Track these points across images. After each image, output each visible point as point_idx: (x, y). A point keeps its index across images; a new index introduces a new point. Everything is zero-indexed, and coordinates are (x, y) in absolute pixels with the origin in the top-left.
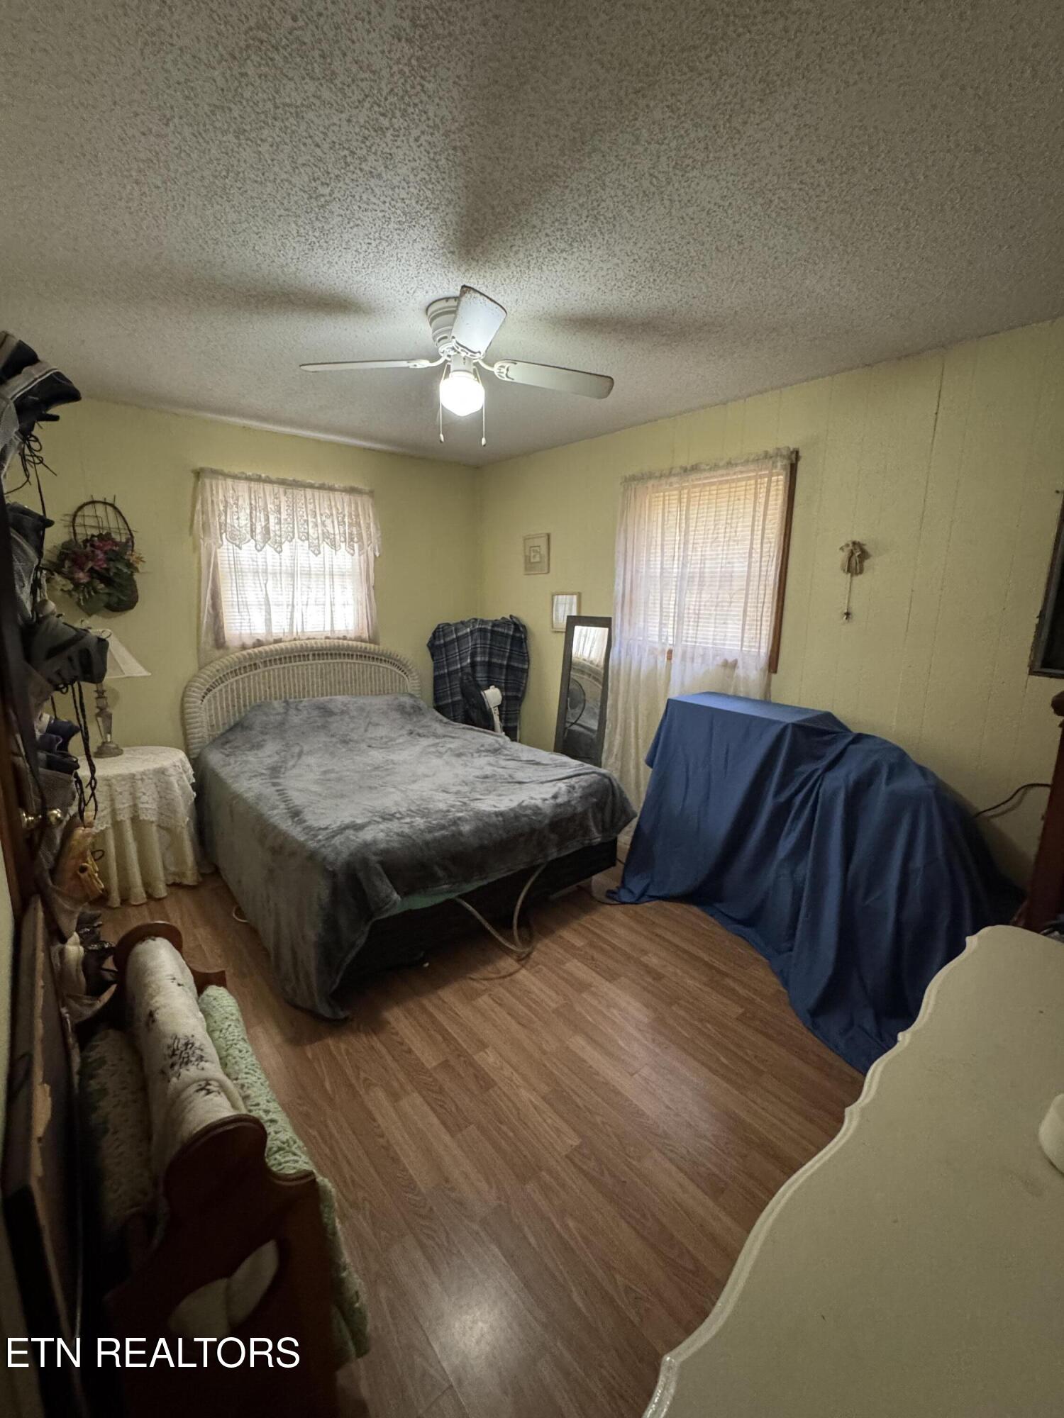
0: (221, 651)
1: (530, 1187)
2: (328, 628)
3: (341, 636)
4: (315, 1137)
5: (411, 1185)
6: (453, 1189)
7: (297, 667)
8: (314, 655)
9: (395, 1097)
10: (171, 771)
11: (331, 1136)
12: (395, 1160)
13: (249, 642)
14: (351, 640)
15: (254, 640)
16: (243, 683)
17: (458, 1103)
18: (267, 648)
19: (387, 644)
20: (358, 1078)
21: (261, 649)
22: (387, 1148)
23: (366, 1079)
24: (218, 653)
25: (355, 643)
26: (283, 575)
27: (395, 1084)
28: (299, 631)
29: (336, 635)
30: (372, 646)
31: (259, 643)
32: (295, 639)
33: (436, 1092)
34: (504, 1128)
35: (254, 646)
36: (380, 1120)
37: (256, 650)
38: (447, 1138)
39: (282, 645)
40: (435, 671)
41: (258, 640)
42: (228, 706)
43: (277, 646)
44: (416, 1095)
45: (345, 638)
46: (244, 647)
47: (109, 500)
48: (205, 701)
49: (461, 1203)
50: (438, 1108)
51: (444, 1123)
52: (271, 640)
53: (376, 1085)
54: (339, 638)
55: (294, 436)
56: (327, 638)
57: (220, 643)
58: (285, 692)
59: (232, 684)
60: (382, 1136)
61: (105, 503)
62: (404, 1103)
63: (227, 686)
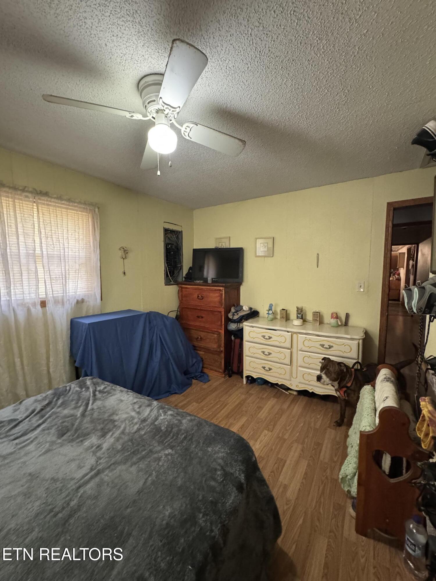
1: (286, 437)
4: (322, 509)
5: (309, 465)
6: (301, 454)
9: (286, 487)
11: (317, 502)
12: (306, 474)
17: (273, 465)
20: (289, 508)
22: (304, 478)
23: (287, 504)
27: (281, 490)
33: (274, 473)
34: (274, 448)
36: (298, 488)
38: (288, 462)
44: (280, 480)
49: (302, 450)
50: (280, 469)
51: (284, 465)
53: (286, 498)
60: (302, 483)
62: (286, 482)
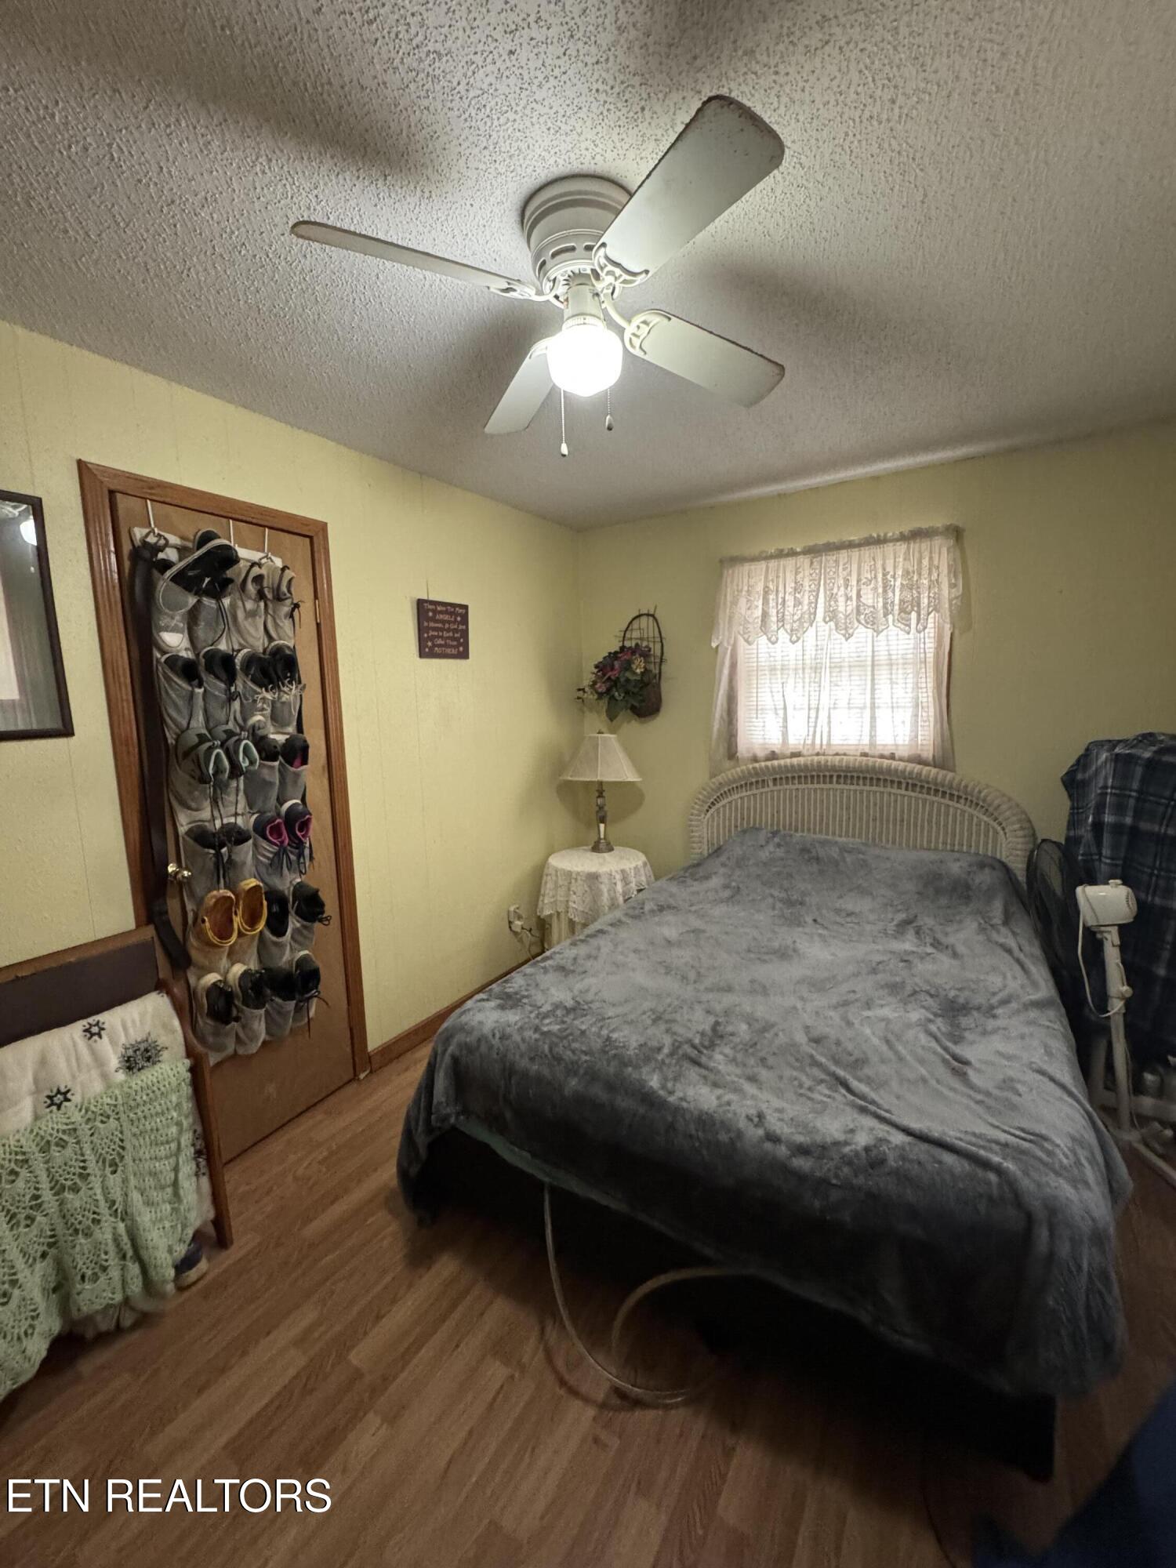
0: (732, 763)
2: (866, 740)
3: (887, 753)
7: (815, 790)
8: (839, 777)
10: (605, 879)
13: (761, 754)
14: (901, 759)
15: (767, 752)
16: (749, 801)
18: (782, 762)
19: (969, 771)
21: (776, 763)
24: (727, 764)
25: (910, 766)
26: (807, 671)
28: (825, 742)
29: (879, 750)
30: (942, 773)
31: (773, 756)
32: (818, 754)
35: (767, 759)
37: (769, 763)
39: (802, 760)
40: (1068, 829)
41: (773, 752)
42: (730, 826)
43: (795, 761)
45: (892, 757)
46: (755, 759)
47: (652, 612)
48: (709, 814)
52: (788, 752)
54: (882, 756)
55: (842, 483)
56: (865, 755)
57: (732, 754)
58: (797, 821)
59: (736, 800)
61: (648, 615)
63: (730, 802)
